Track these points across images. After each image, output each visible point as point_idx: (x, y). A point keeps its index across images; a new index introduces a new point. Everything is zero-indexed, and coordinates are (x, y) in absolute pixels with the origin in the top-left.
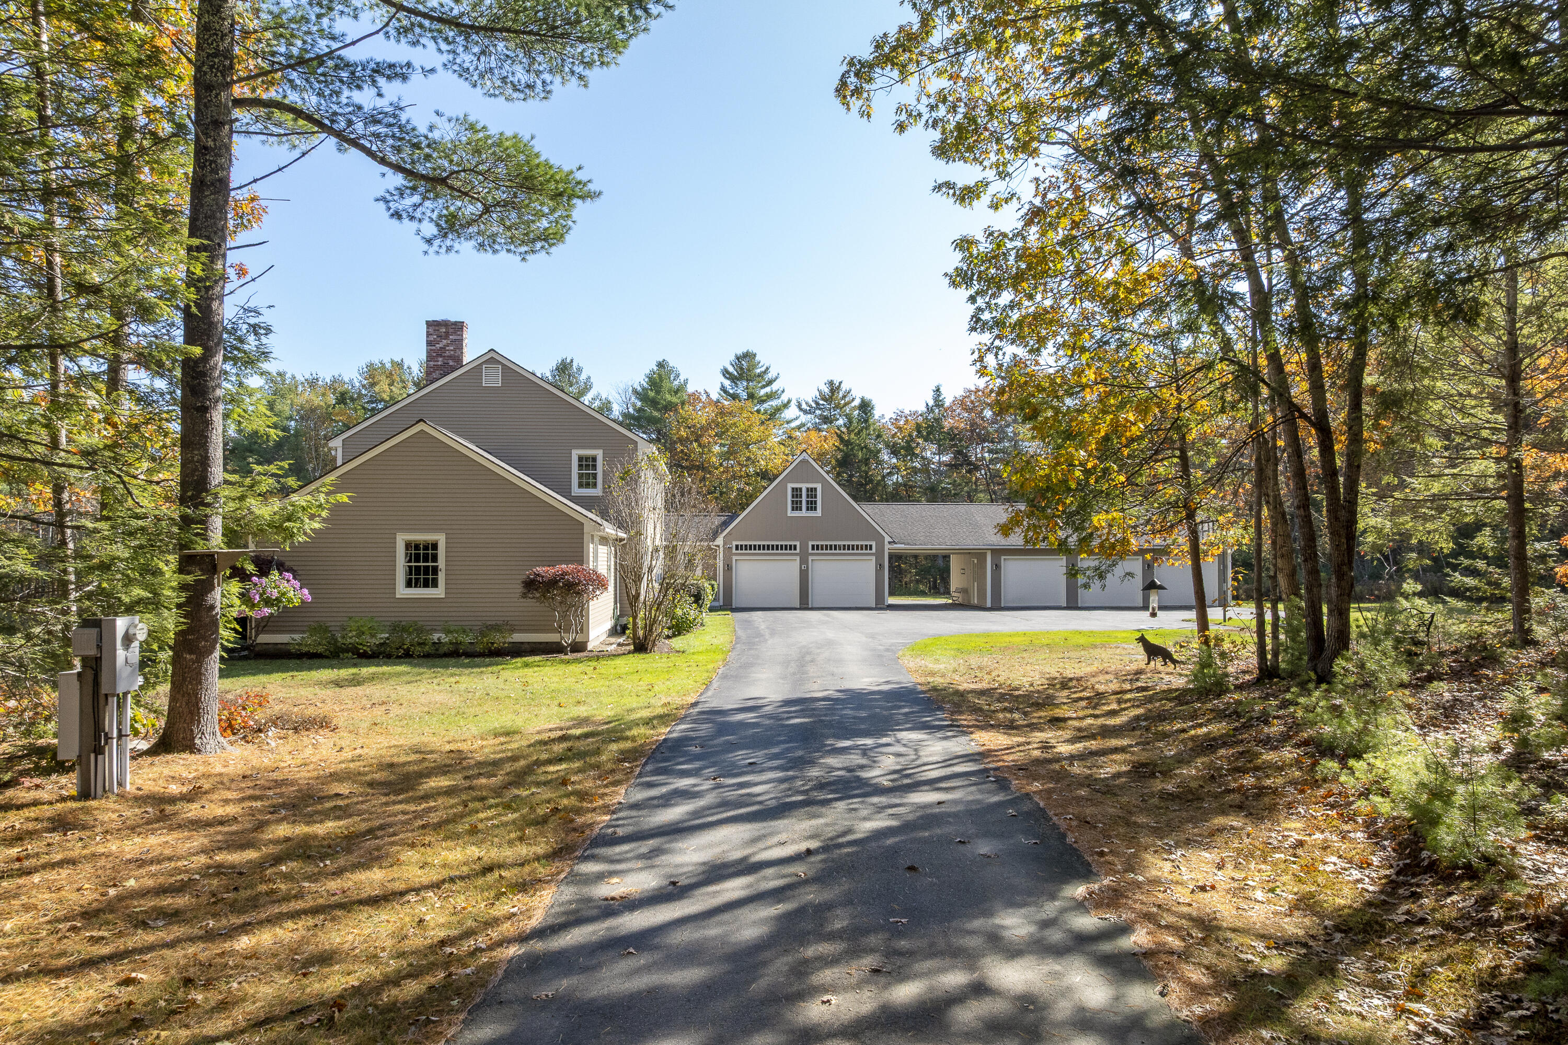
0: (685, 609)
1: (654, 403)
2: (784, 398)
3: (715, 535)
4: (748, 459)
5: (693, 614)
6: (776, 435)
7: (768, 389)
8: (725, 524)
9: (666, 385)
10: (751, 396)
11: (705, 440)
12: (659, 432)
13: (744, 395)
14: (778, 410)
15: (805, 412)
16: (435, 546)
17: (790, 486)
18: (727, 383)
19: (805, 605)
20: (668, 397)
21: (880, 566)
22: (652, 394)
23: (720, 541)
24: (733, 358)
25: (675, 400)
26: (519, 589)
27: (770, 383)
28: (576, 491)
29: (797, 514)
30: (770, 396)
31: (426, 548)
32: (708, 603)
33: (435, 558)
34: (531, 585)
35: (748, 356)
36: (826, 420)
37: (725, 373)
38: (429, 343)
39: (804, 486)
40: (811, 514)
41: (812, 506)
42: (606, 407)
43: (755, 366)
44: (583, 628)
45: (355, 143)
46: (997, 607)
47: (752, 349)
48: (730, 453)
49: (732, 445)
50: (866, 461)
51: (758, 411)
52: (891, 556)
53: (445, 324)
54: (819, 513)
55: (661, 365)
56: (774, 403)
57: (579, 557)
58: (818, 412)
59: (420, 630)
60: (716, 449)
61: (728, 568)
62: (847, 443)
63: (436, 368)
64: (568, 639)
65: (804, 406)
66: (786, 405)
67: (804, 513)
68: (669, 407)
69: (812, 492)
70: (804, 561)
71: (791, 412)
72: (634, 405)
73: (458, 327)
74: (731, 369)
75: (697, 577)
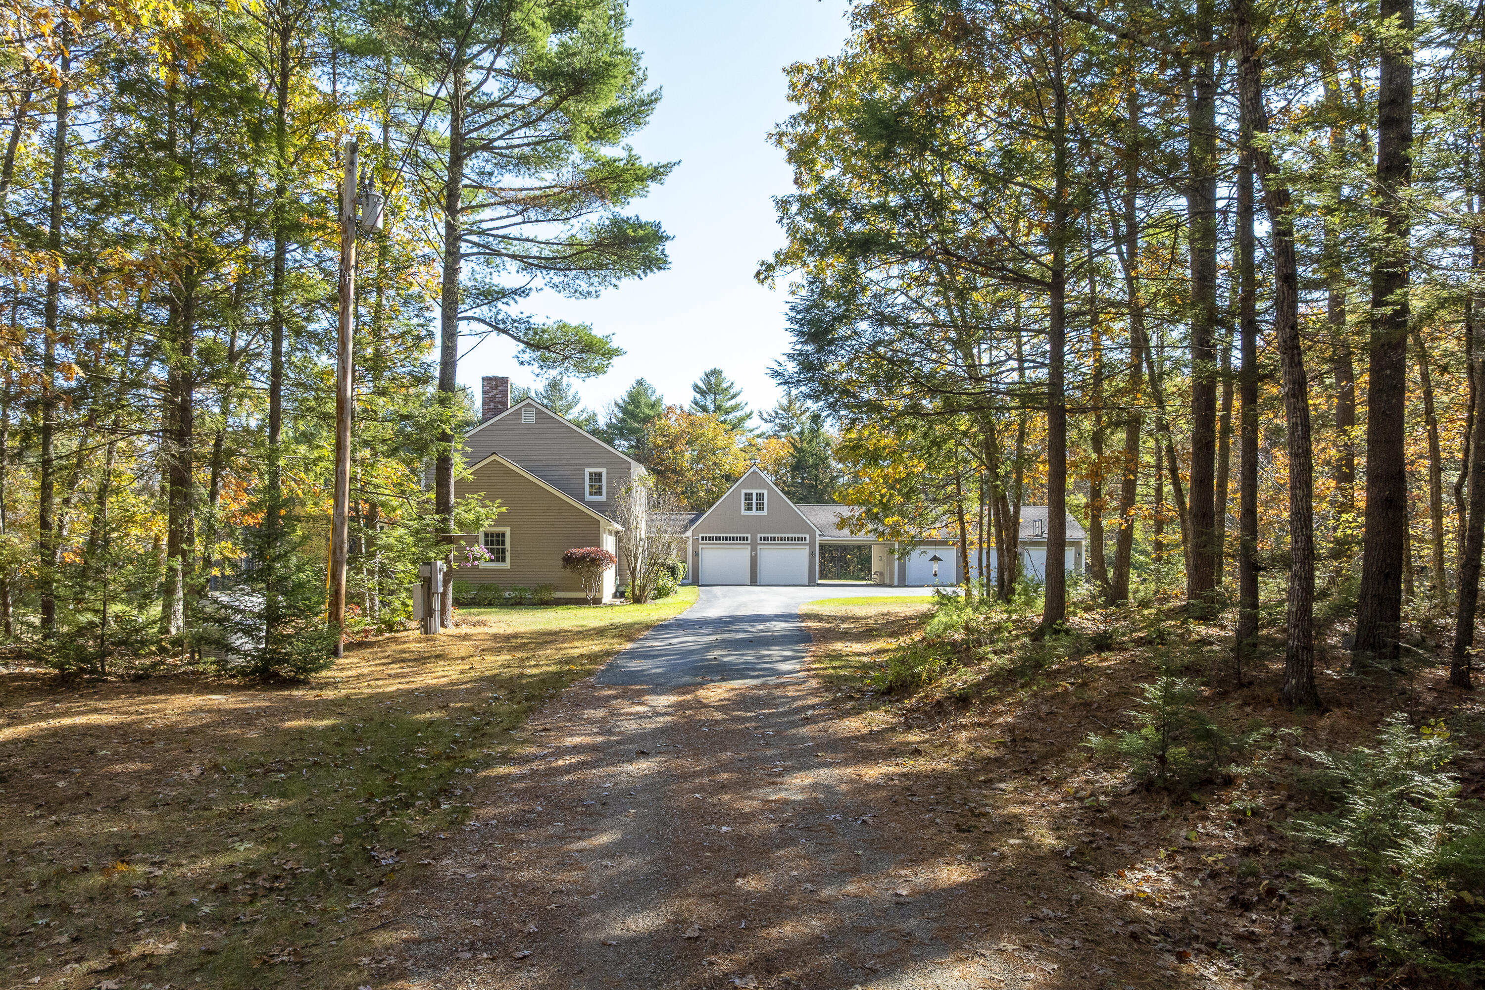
0: (664, 579)
1: (633, 416)
2: (747, 410)
3: (685, 529)
4: (715, 464)
5: (670, 584)
6: (739, 441)
7: (732, 402)
8: (693, 522)
9: (643, 400)
10: (718, 408)
11: (678, 449)
12: (638, 440)
13: (712, 407)
14: (742, 420)
15: (766, 421)
16: (504, 535)
17: (743, 491)
18: (698, 396)
19: (754, 582)
20: (647, 411)
21: (812, 554)
22: (631, 408)
23: (689, 533)
24: (703, 375)
25: (652, 413)
26: (561, 563)
27: (734, 396)
28: (588, 497)
29: (749, 513)
30: (734, 408)
31: (498, 535)
32: (680, 577)
33: (503, 543)
34: (569, 560)
35: (715, 373)
36: (784, 428)
37: (696, 387)
38: (484, 393)
39: (754, 492)
40: (760, 513)
41: (760, 507)
42: (592, 418)
43: (721, 382)
44: (599, 589)
45: (505, 332)
46: (902, 584)
47: (719, 367)
48: (700, 459)
49: (701, 451)
50: (816, 466)
51: (724, 422)
52: (821, 546)
53: (495, 379)
54: (765, 512)
55: (640, 383)
56: (738, 414)
57: (597, 542)
58: (777, 421)
59: (497, 590)
60: (687, 455)
61: (696, 554)
62: (800, 450)
63: (489, 410)
64: (591, 595)
65: (765, 416)
66: (749, 416)
67: (754, 512)
68: (647, 419)
69: (760, 497)
70: (754, 549)
71: (754, 423)
72: (617, 418)
73: (505, 380)
74: (701, 385)
75: (672, 559)
